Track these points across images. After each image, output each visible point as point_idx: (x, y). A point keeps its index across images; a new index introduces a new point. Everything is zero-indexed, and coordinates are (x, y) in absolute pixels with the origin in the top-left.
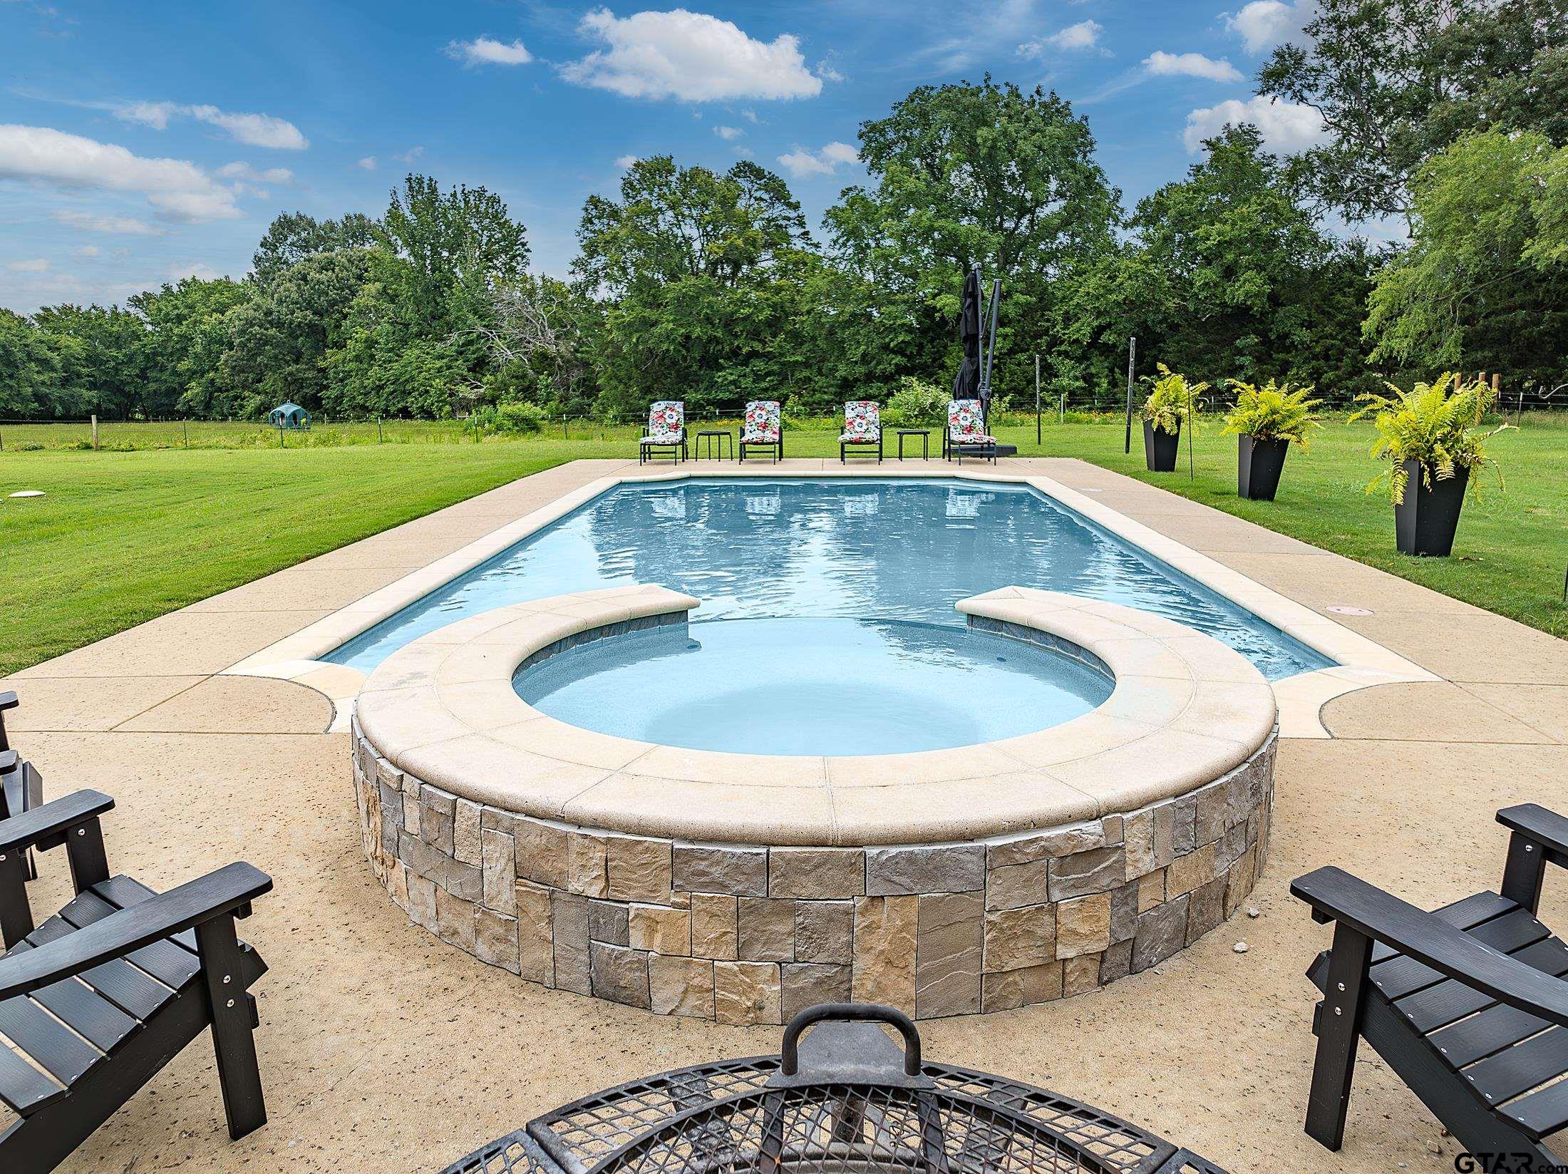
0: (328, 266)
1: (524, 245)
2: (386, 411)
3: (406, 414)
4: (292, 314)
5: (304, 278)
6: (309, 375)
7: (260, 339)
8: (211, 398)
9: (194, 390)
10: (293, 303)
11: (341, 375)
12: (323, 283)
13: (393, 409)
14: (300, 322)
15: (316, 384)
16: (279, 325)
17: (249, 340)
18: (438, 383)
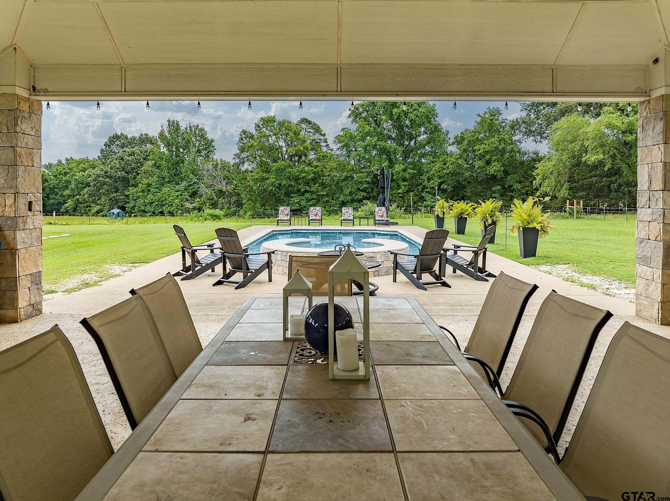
0: (132, 154)
1: (213, 147)
2: (154, 213)
3: (162, 213)
4: (116, 173)
5: (122, 159)
6: (121, 197)
7: (103, 183)
8: (77, 206)
9: (70, 203)
10: (117, 169)
11: (135, 198)
12: (130, 161)
14: (119, 176)
15: (124, 201)
16: (110, 177)
17: (97, 183)
18: (177, 201)
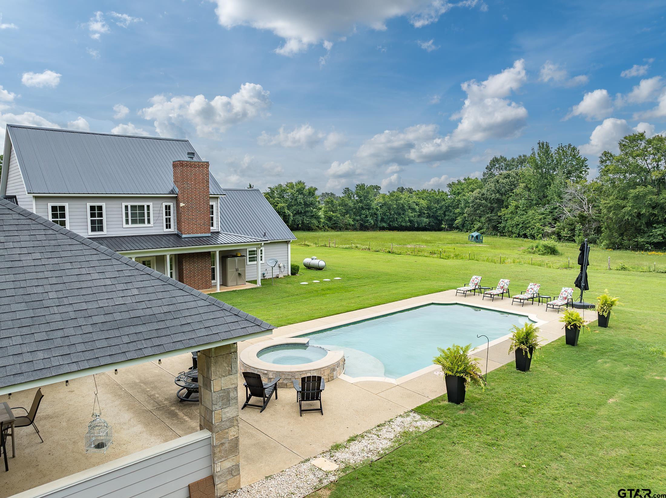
0: (507, 177)
1: (586, 166)
3: (525, 236)
4: (491, 195)
5: (498, 182)
6: (495, 218)
9: (459, 220)
10: (492, 191)
11: (506, 218)
12: (504, 183)
13: (521, 234)
14: (494, 198)
16: (486, 199)
17: (475, 204)
18: (538, 225)
